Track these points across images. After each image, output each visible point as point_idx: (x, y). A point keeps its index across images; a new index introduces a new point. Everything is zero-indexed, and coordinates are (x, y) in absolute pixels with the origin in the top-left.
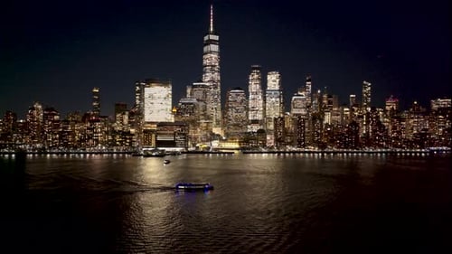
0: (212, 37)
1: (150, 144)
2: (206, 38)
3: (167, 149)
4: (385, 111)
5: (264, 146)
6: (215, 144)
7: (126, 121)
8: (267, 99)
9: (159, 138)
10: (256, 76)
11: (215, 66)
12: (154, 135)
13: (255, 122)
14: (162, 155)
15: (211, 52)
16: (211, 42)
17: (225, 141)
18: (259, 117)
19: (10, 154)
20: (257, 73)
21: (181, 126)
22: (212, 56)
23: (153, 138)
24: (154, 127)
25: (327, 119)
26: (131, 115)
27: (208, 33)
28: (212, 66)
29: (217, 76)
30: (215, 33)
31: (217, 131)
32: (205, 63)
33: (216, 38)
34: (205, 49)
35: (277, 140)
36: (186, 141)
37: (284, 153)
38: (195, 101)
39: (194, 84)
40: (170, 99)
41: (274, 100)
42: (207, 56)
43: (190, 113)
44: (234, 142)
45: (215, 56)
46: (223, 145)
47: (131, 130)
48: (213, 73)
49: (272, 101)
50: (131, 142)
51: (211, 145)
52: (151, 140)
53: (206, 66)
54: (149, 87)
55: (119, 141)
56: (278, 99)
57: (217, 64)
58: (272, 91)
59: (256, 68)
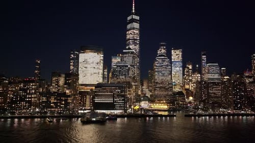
0: (135, 17)
1: (84, 105)
2: (129, 18)
8: (173, 68)
10: (163, 51)
11: (136, 40)
12: (88, 96)
15: (134, 29)
16: (133, 21)
20: (164, 49)
21: (119, 87)
22: (133, 32)
24: (88, 89)
27: (133, 14)
29: (138, 48)
30: (136, 14)
32: (128, 37)
33: (137, 18)
34: (129, 26)
36: (125, 103)
39: (124, 51)
40: (102, 65)
41: (178, 69)
42: (130, 32)
43: (125, 75)
44: (162, 103)
45: (137, 32)
46: (152, 106)
47: (67, 91)
48: (135, 45)
49: (177, 70)
50: (67, 104)
51: (140, 106)
52: (86, 101)
53: (129, 39)
54: (84, 53)
55: (53, 103)
56: (181, 69)
57: (138, 38)
58: (176, 62)
59: (163, 45)
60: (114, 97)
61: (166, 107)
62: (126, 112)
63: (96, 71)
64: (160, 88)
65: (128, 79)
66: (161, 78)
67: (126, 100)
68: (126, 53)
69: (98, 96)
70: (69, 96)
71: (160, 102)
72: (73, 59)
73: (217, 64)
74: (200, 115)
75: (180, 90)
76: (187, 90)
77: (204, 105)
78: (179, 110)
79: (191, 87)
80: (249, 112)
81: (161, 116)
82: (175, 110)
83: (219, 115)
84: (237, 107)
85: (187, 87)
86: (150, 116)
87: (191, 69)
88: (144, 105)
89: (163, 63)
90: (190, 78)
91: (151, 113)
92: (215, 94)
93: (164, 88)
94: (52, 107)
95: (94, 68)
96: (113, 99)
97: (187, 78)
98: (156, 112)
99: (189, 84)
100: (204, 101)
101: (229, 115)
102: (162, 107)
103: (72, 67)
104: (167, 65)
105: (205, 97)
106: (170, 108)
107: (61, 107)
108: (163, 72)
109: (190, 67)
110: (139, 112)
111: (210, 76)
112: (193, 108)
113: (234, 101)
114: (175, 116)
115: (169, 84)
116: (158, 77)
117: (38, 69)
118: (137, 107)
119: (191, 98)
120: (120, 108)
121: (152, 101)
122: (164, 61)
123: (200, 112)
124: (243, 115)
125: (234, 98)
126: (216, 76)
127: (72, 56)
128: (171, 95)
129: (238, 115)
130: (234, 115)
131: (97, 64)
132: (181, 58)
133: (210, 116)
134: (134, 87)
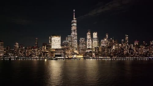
0: (74, 21)
3: (58, 58)
4: (134, 45)
5: (91, 56)
6: (75, 56)
7: (45, 48)
8: (93, 41)
9: (56, 54)
10: (89, 33)
13: (89, 49)
14: (56, 59)
17: (78, 55)
18: (90, 47)
19: (7, 59)
21: (63, 50)
22: (74, 26)
23: (54, 54)
25: (114, 48)
26: (47, 46)
28: (74, 30)
29: (76, 34)
31: (76, 52)
32: (72, 29)
33: (76, 21)
35: (96, 55)
37: (98, 59)
38: (68, 42)
40: (60, 41)
44: (81, 55)
54: (53, 37)
58: (95, 38)
59: (89, 31)
62: (65, 57)
67: (65, 54)
68: (69, 37)
69: (56, 52)
96: (61, 54)
120: (63, 56)
127: (50, 37)
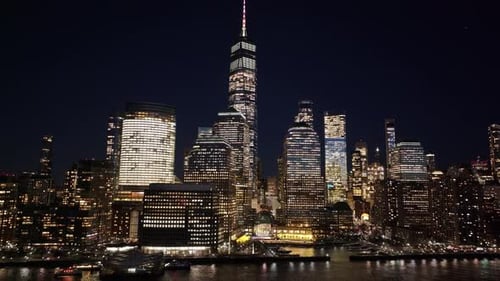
0: (246, 46)
1: (125, 233)
2: (235, 48)
8: (327, 152)
9: (148, 223)
10: (307, 118)
11: (250, 93)
12: (135, 214)
15: (244, 69)
16: (242, 53)
20: (309, 114)
21: (201, 193)
22: (244, 76)
23: (134, 221)
24: (138, 197)
27: (242, 39)
28: (246, 92)
30: (249, 40)
32: (232, 87)
33: (252, 48)
34: (234, 65)
36: (214, 229)
39: (220, 114)
40: (173, 143)
41: (337, 154)
42: (236, 76)
43: (218, 165)
44: (301, 229)
45: (251, 76)
46: (280, 236)
47: (82, 202)
48: (247, 104)
49: (335, 156)
50: (81, 231)
51: (254, 235)
52: (129, 225)
53: (234, 92)
54: (133, 118)
55: (49, 229)
56: (344, 154)
57: (254, 90)
58: (334, 140)
59: (306, 106)
60: (187, 215)
61: (309, 237)
62: (214, 248)
63: (160, 157)
64: (298, 194)
65: (224, 175)
66: (299, 173)
67: (215, 220)
68: (224, 119)
69: (150, 212)
70: (86, 214)
71: (296, 225)
72: (113, 132)
73: (418, 144)
74: (385, 258)
75: (342, 200)
76: (357, 199)
77: (394, 233)
78: (338, 245)
79: (365, 192)
80: (494, 248)
81: (297, 259)
82: (328, 245)
83: (429, 257)
84: (468, 238)
85: (357, 192)
86: (269, 261)
87: (364, 157)
88: (262, 232)
89: (302, 141)
90: (364, 175)
91: (272, 254)
92: (415, 207)
93: (307, 194)
94: (45, 239)
95: (155, 150)
96: (187, 220)
97: (356, 174)
98: (287, 249)
99: (361, 187)
100: (392, 224)
101: (450, 256)
102: (301, 236)
103: (110, 150)
104: (313, 146)
105: (395, 213)
106: (318, 240)
107: (66, 240)
108: (304, 160)
109: (364, 152)
110: (246, 251)
111: (404, 169)
112: (370, 240)
113: (461, 223)
114: (328, 259)
115: (316, 185)
116: (294, 172)
117: (49, 156)
118: (245, 238)
119: (366, 217)
120: (202, 241)
121: (279, 223)
122: (306, 136)
123: (385, 248)
124: (480, 256)
125: (460, 216)
126: (418, 169)
127: (112, 125)
128: (321, 209)
129: (471, 256)
130: (460, 256)
131: (162, 141)
132: (343, 133)
133: (407, 258)
134: (240, 193)
